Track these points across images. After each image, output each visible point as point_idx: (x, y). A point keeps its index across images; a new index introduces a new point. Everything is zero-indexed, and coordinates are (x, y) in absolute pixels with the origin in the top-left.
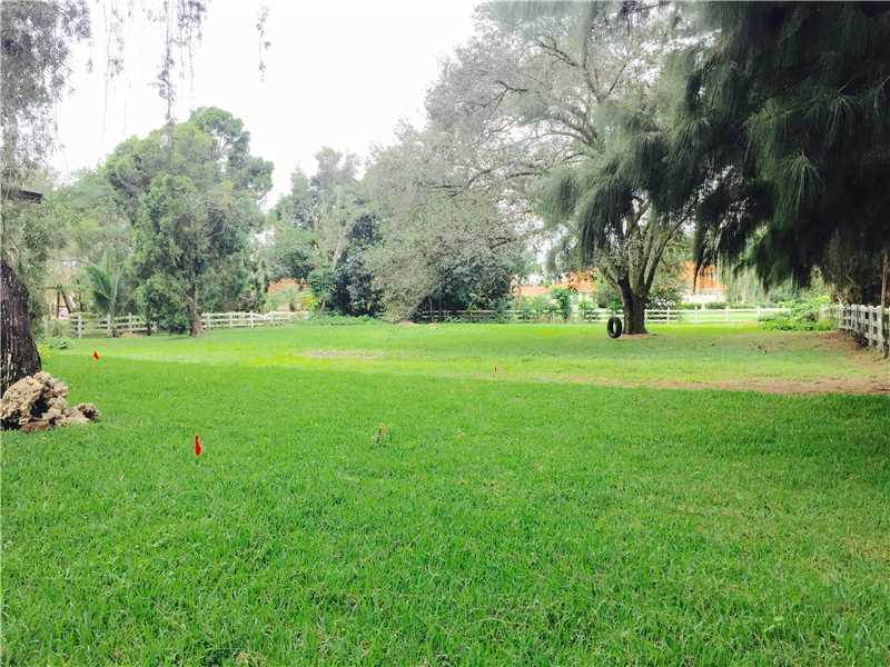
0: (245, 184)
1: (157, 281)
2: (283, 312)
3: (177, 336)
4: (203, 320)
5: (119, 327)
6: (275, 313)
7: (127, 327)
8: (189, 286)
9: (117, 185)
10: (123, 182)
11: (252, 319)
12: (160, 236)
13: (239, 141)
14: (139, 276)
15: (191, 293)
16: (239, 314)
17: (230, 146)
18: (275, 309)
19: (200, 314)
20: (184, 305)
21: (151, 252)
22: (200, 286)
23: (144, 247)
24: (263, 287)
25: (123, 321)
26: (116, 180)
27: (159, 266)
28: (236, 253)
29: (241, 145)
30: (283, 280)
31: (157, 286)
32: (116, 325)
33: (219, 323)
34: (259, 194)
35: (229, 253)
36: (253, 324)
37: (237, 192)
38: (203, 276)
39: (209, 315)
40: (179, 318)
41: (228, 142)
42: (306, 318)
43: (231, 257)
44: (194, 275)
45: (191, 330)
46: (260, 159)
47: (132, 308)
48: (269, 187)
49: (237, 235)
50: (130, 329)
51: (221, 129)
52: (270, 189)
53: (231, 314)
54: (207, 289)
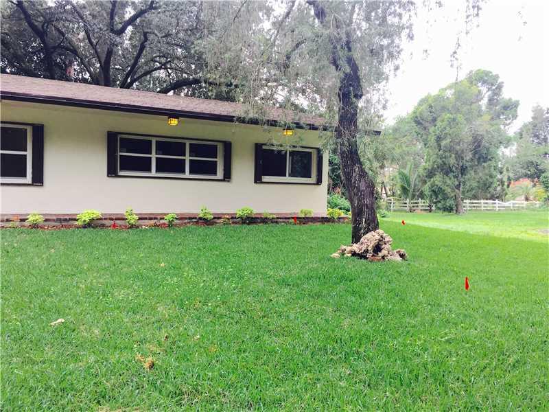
0: (498, 116)
1: (438, 179)
2: (520, 202)
3: (447, 214)
4: (464, 205)
5: (413, 207)
6: (514, 202)
7: (417, 206)
8: (457, 183)
9: (418, 123)
10: (421, 121)
11: (497, 205)
12: (441, 152)
13: (496, 88)
14: (426, 176)
15: (458, 187)
16: (488, 201)
17: (490, 92)
18: (514, 200)
19: (463, 200)
20: (453, 195)
21: (435, 162)
22: (464, 182)
23: (431, 159)
24: (506, 184)
25: (416, 203)
26: (418, 120)
27: (439, 170)
28: (490, 162)
29: (496, 91)
30: (521, 179)
31: (437, 183)
32: (412, 205)
33: (474, 207)
34: (508, 122)
35: (484, 162)
36: (497, 209)
37: (492, 122)
38: (466, 177)
39: (468, 201)
40: (449, 203)
41: (489, 89)
42: (538, 206)
43: (485, 164)
44: (460, 175)
45: (456, 211)
46: (510, 99)
47: (422, 196)
48: (515, 117)
49: (491, 149)
50: (420, 208)
51: (484, 82)
52: (515, 118)
53: (482, 201)
54: (468, 185)
